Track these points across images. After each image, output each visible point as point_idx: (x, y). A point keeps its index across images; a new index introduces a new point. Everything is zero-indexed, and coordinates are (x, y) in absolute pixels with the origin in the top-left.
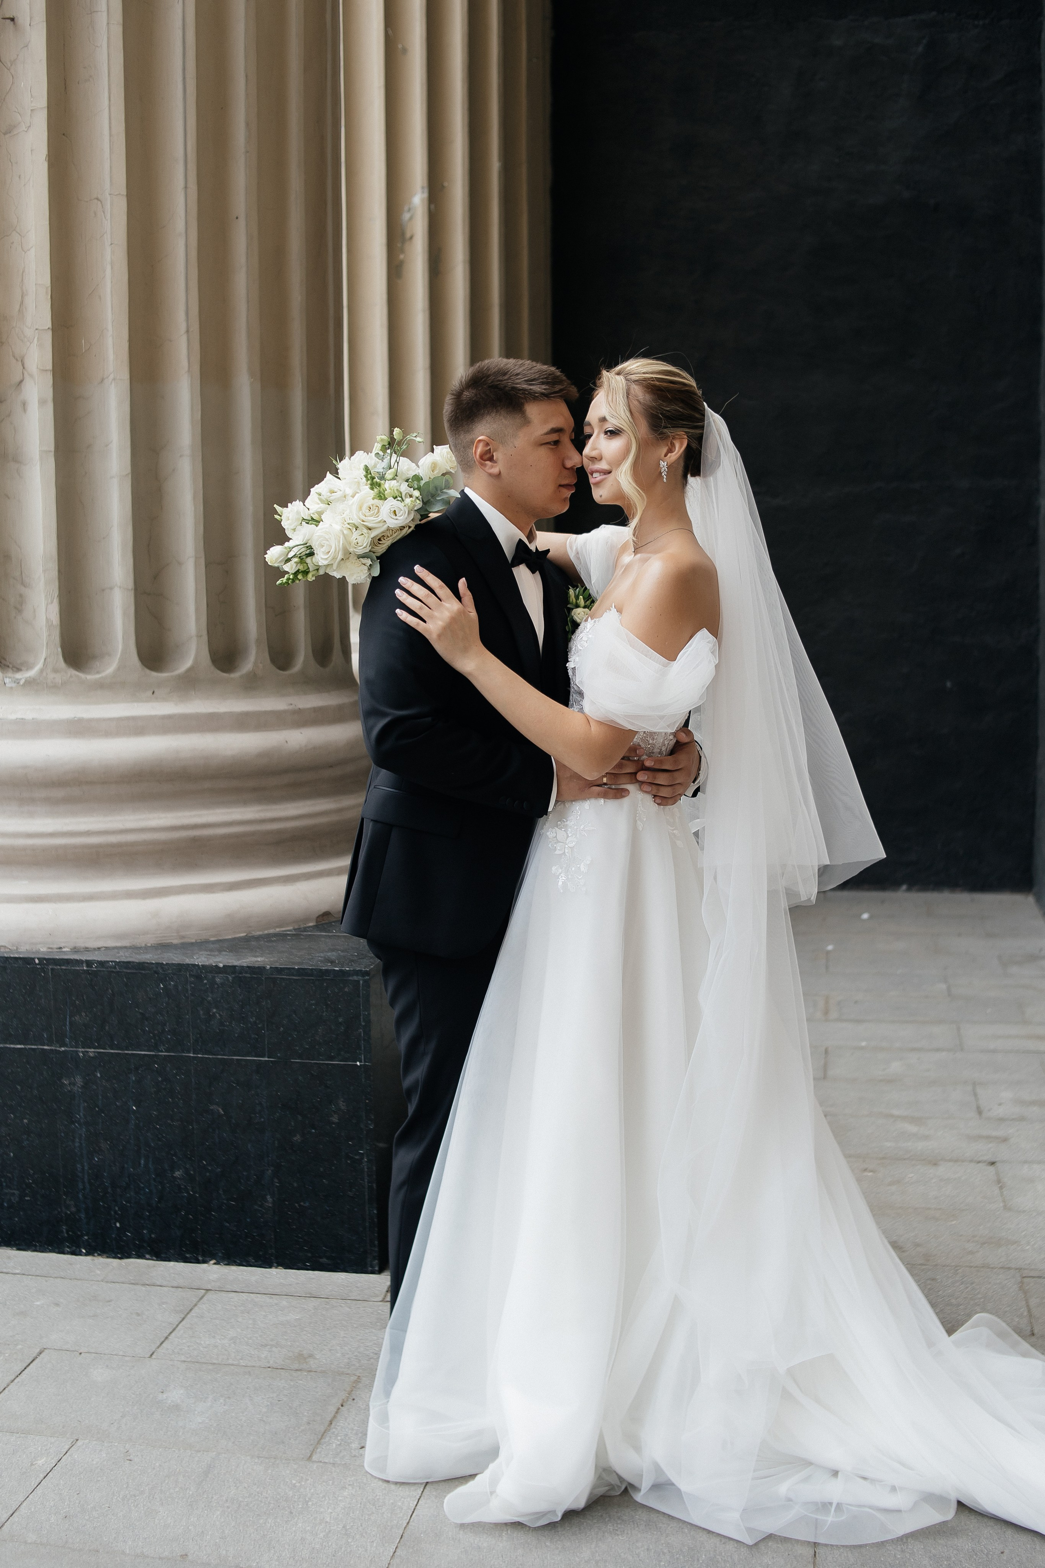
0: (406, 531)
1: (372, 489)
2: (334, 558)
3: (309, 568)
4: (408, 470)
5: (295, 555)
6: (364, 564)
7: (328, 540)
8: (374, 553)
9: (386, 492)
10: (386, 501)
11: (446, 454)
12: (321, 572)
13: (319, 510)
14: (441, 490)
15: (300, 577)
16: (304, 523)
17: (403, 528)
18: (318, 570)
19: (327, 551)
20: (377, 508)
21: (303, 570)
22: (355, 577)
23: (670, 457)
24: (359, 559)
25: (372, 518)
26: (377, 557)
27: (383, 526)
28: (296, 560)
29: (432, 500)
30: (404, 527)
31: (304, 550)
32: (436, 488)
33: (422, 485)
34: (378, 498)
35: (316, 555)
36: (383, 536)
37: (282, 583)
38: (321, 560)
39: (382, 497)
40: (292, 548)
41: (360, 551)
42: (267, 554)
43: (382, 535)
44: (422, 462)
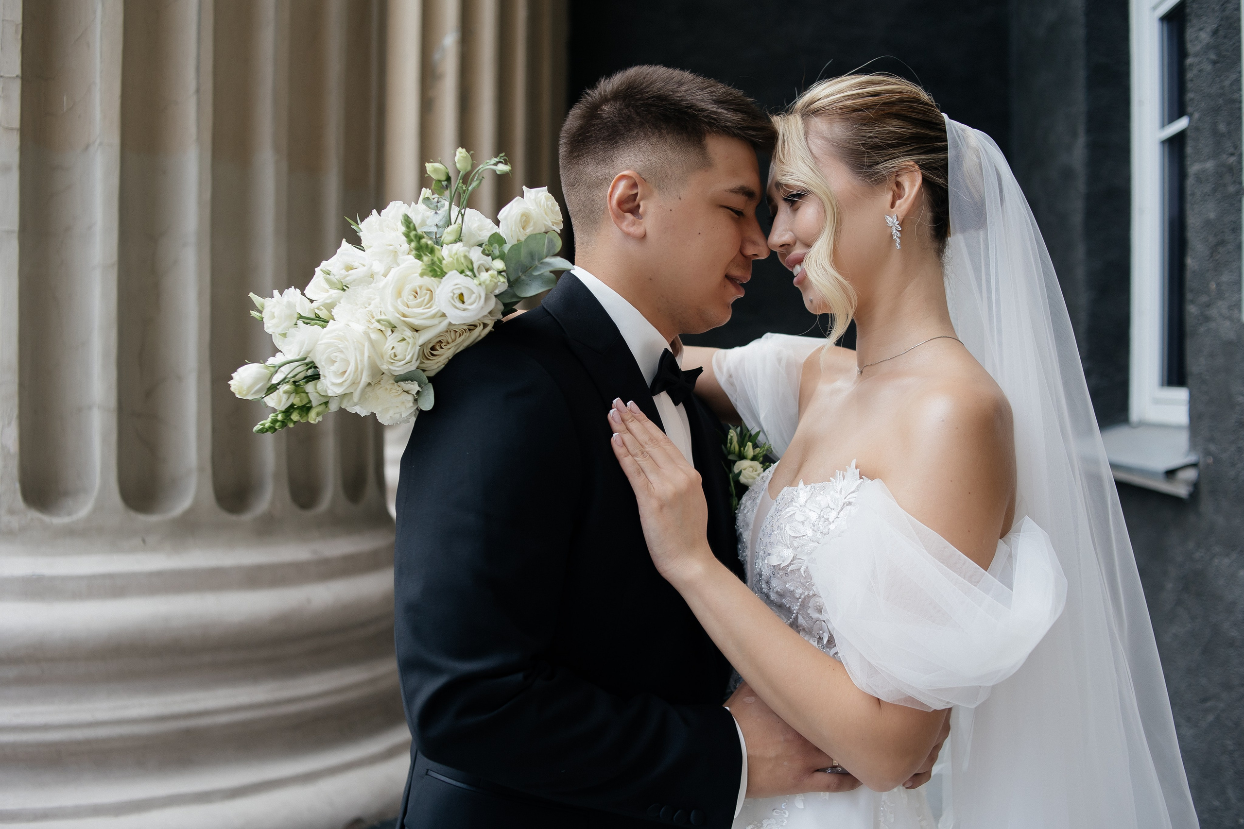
0: (479, 333)
1: (419, 257)
2: (354, 383)
3: (310, 401)
4: (480, 228)
5: (285, 378)
6: (407, 392)
7: (342, 351)
8: (424, 371)
9: (444, 262)
10: (444, 278)
11: (543, 200)
12: (333, 407)
13: (328, 301)
14: (541, 259)
15: (295, 417)
16: (300, 322)
17: (472, 327)
18: (326, 403)
19: (341, 371)
20: (428, 292)
21: (300, 405)
22: (391, 413)
23: (900, 206)
24: (397, 382)
25: (420, 310)
26: (429, 378)
27: (440, 323)
28: (286, 387)
29: (523, 277)
30: (476, 326)
31: (301, 371)
32: (532, 255)
33: (506, 252)
34: (431, 274)
35: (322, 378)
36: (440, 342)
37: (263, 428)
38: (331, 387)
39: (436, 271)
40: (280, 367)
41: (400, 369)
42: (232, 378)
43: (438, 340)
44: (505, 214)
